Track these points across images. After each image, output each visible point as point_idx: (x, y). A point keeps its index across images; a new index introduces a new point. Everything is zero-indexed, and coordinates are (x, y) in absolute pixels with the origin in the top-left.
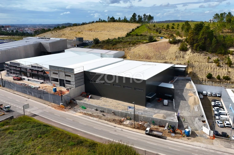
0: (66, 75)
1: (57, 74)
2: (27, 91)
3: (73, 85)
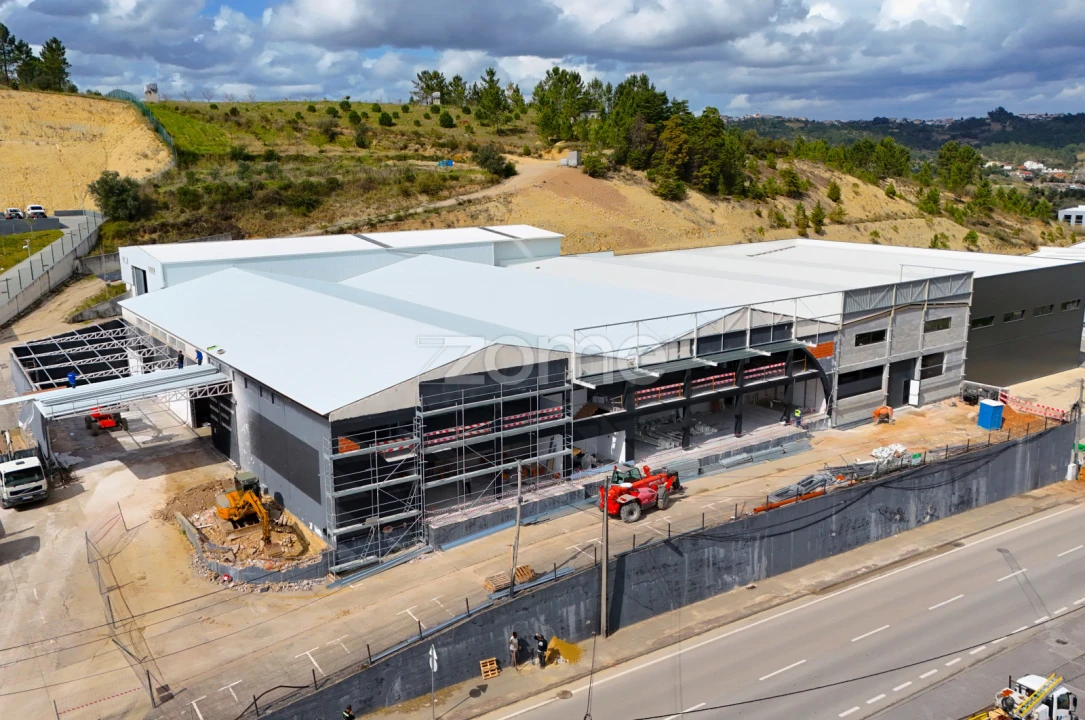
0: (927, 327)
1: (882, 335)
2: (874, 516)
3: (955, 367)
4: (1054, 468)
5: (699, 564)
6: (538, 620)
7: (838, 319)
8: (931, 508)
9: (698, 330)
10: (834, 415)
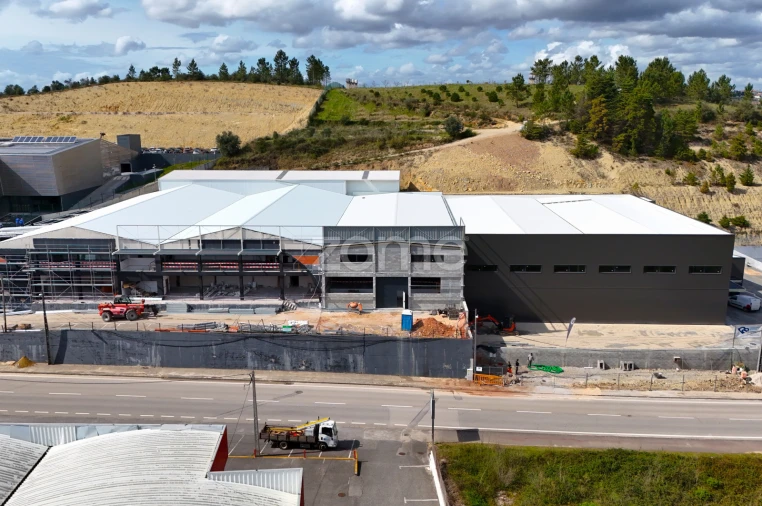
0: (415, 259)
2: (249, 354)
3: (452, 291)
4: (447, 367)
5: (114, 347)
6: (16, 346)
7: (321, 243)
8: (306, 362)
9: (202, 236)
10: (324, 301)
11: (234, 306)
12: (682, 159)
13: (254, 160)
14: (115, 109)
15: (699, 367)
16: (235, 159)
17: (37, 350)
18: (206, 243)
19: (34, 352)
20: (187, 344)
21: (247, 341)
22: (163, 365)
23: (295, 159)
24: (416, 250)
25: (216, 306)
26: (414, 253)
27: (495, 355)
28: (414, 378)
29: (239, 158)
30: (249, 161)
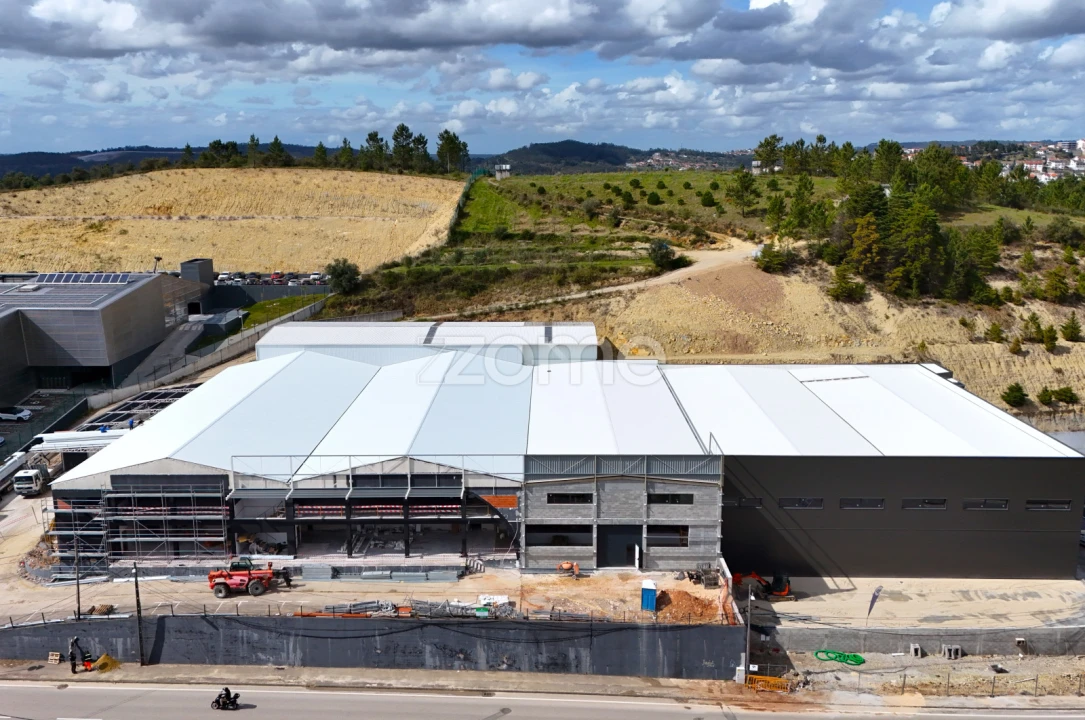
0: (653, 499)
1: (585, 498)
2: (428, 648)
3: (705, 543)
4: (709, 664)
5: (235, 639)
6: (93, 639)
7: (521, 478)
8: (508, 659)
9: (353, 469)
10: (523, 558)
11: (398, 569)
12: (981, 302)
13: (381, 300)
14: (166, 211)
15: (1050, 653)
16: (353, 298)
17: (125, 644)
18: (358, 480)
19: (120, 648)
20: (340, 634)
21: (425, 629)
22: (304, 664)
23: (439, 299)
24: (653, 488)
25: (372, 569)
26: (652, 491)
27: (768, 638)
28: (663, 681)
29: (360, 298)
30: (373, 302)
